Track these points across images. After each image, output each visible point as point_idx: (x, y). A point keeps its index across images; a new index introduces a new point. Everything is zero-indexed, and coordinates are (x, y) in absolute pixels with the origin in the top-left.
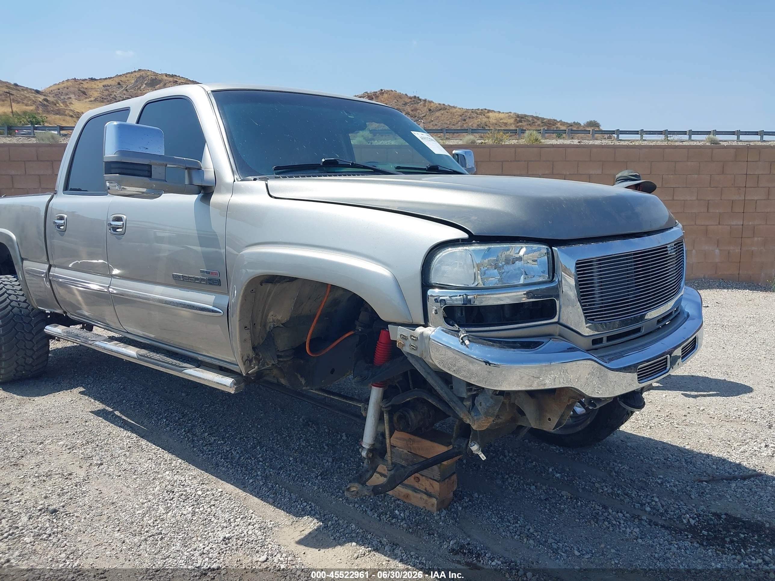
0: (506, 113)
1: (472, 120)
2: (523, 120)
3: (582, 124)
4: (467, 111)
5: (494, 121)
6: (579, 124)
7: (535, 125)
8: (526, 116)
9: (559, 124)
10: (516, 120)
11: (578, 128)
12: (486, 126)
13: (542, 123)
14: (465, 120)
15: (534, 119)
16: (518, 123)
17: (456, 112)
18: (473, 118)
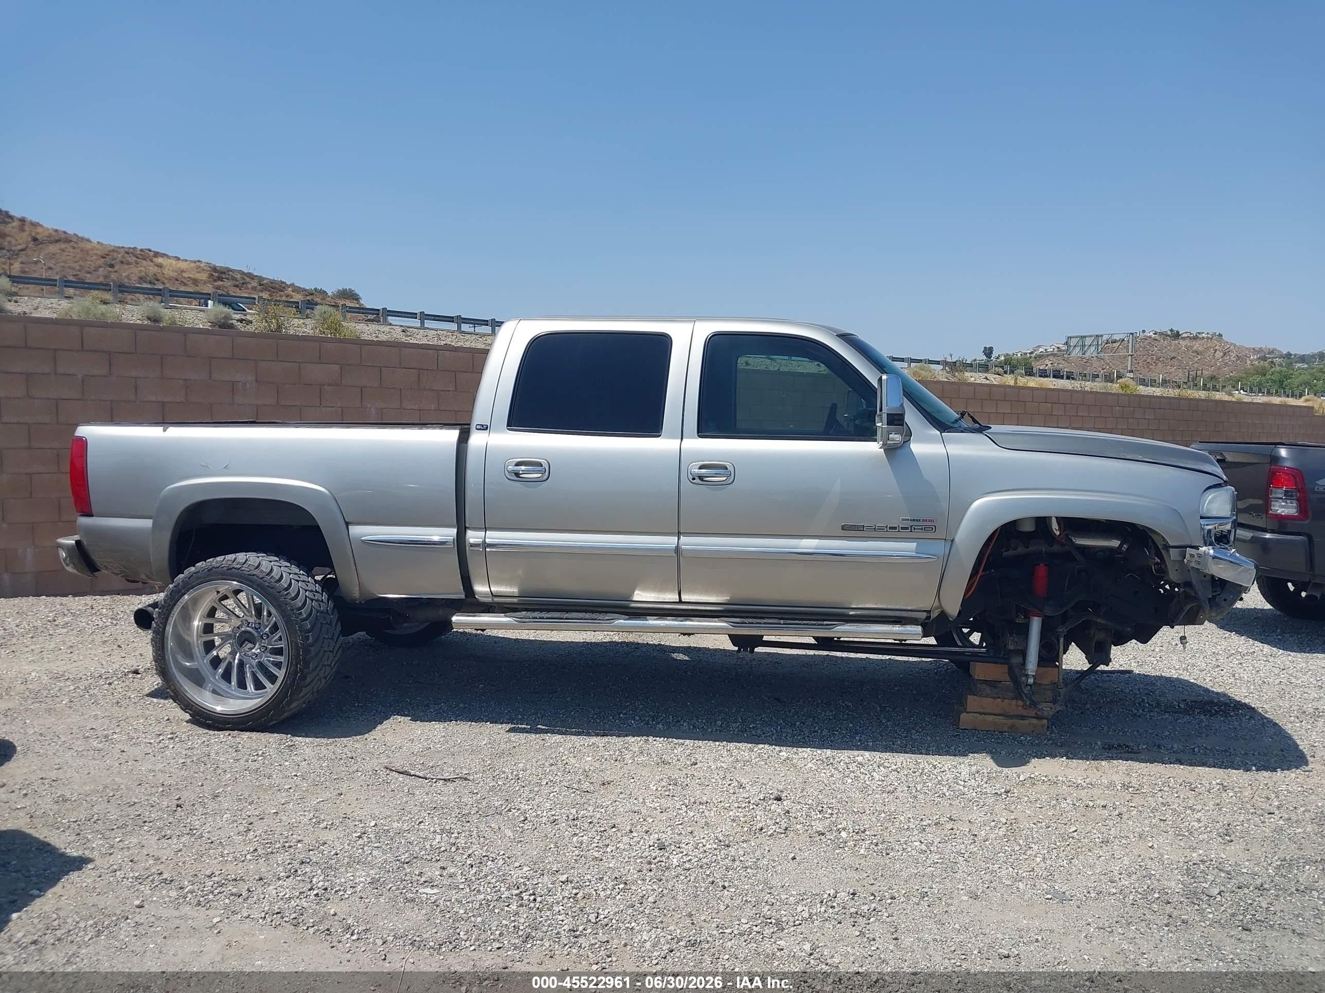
0: (192, 262)
1: (127, 267)
2: (224, 276)
3: (330, 294)
4: (116, 250)
5: (174, 274)
6: (325, 292)
7: (247, 288)
8: (229, 270)
9: (290, 289)
10: (213, 275)
11: (324, 299)
12: (158, 280)
13: (261, 285)
14: (112, 266)
15: (245, 277)
16: (215, 281)
17: (92, 250)
18: (129, 263)
